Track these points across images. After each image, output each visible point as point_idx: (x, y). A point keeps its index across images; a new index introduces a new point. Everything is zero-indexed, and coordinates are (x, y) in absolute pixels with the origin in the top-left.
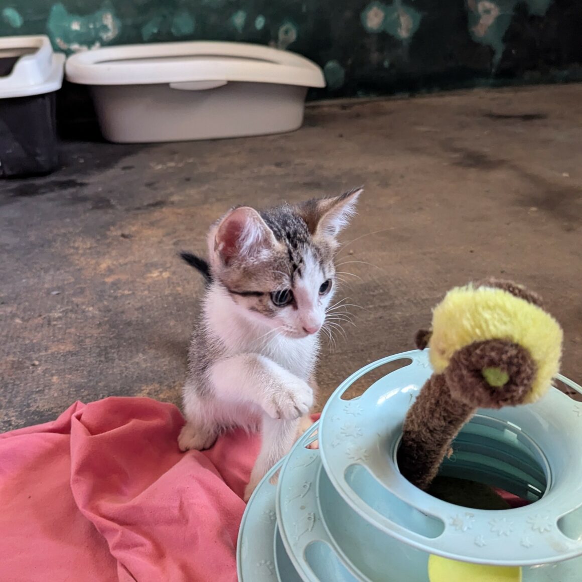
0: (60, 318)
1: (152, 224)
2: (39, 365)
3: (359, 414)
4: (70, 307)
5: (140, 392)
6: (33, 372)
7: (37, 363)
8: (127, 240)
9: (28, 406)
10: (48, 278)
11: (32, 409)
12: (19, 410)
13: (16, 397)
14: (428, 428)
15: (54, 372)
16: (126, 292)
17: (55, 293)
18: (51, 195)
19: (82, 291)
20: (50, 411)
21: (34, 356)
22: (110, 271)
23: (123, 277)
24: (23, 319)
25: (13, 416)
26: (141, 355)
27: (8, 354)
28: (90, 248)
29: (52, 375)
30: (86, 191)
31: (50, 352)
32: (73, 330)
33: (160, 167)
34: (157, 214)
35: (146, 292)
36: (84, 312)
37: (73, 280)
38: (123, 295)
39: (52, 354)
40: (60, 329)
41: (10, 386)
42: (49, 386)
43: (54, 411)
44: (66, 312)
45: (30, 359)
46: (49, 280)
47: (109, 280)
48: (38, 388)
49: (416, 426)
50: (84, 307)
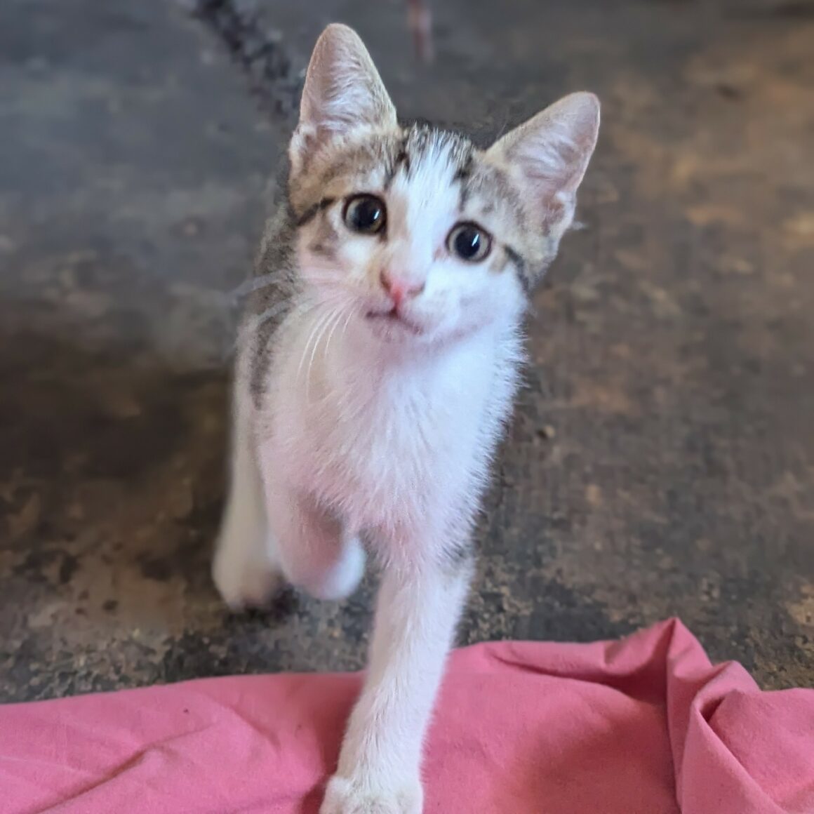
0: (590, 306)
4: (614, 278)
5: (799, 602)
6: (542, 456)
7: (550, 431)
9: (538, 563)
11: (548, 574)
12: (517, 567)
13: (508, 525)
15: (588, 469)
16: (741, 266)
20: (589, 595)
22: (699, 191)
23: (730, 216)
25: (504, 584)
26: (790, 477)
29: (586, 479)
31: (576, 402)
32: (622, 350)
35: (787, 280)
36: (644, 298)
37: (613, 196)
38: (733, 273)
39: (582, 411)
40: (595, 338)
42: (580, 510)
43: (599, 595)
44: (603, 288)
47: (700, 216)
48: (555, 509)
50: (644, 285)
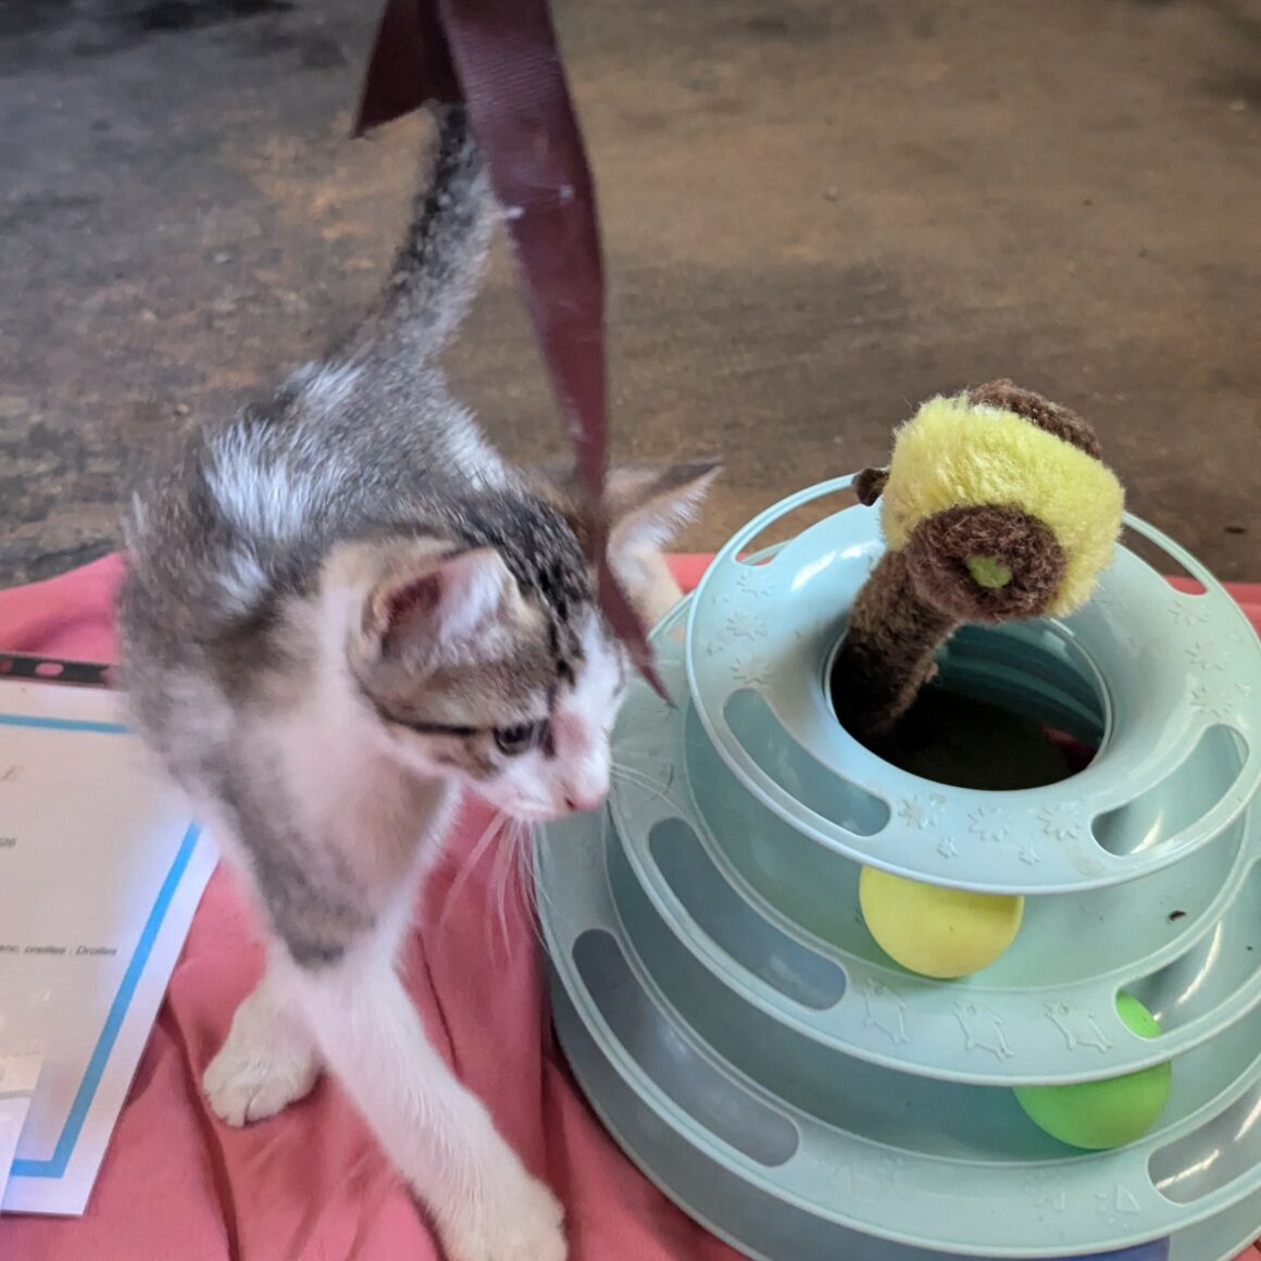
0: (230, 315)
2: (189, 414)
3: (764, 593)
4: (250, 292)
6: (176, 429)
7: (184, 408)
10: (209, 222)
14: (889, 630)
16: (365, 265)
17: (221, 258)
18: (219, 29)
19: (274, 258)
21: (179, 393)
22: (334, 213)
23: (358, 228)
24: (158, 313)
27: (129, 386)
28: (296, 159)
30: (289, 22)
31: (210, 385)
32: (256, 342)
36: (277, 302)
37: (258, 231)
38: (357, 271)
39: (215, 392)
40: (231, 338)
41: (132, 455)
44: (241, 302)
45: (171, 399)
46: (211, 227)
47: (331, 234)
49: (867, 621)
50: (279, 293)
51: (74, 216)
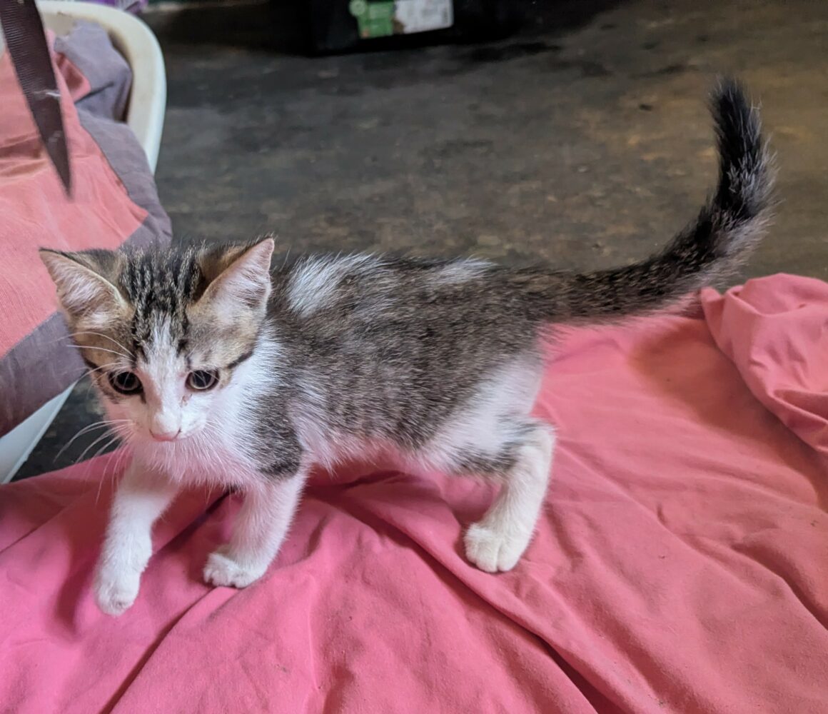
0: (603, 198)
1: (678, 94)
2: (603, 247)
4: (610, 187)
7: (600, 243)
8: (649, 113)
10: (565, 152)
16: (679, 172)
17: (582, 170)
19: (617, 170)
21: (592, 236)
22: (644, 147)
23: (665, 155)
24: (556, 197)
27: (557, 233)
28: (605, 121)
30: (563, 56)
31: (609, 233)
32: (626, 212)
33: (653, 25)
34: (678, 81)
36: (630, 192)
37: (599, 157)
38: (676, 176)
39: (614, 236)
40: (610, 210)
44: (607, 191)
46: (568, 154)
47: (649, 157)
50: (629, 187)
51: (480, 150)
